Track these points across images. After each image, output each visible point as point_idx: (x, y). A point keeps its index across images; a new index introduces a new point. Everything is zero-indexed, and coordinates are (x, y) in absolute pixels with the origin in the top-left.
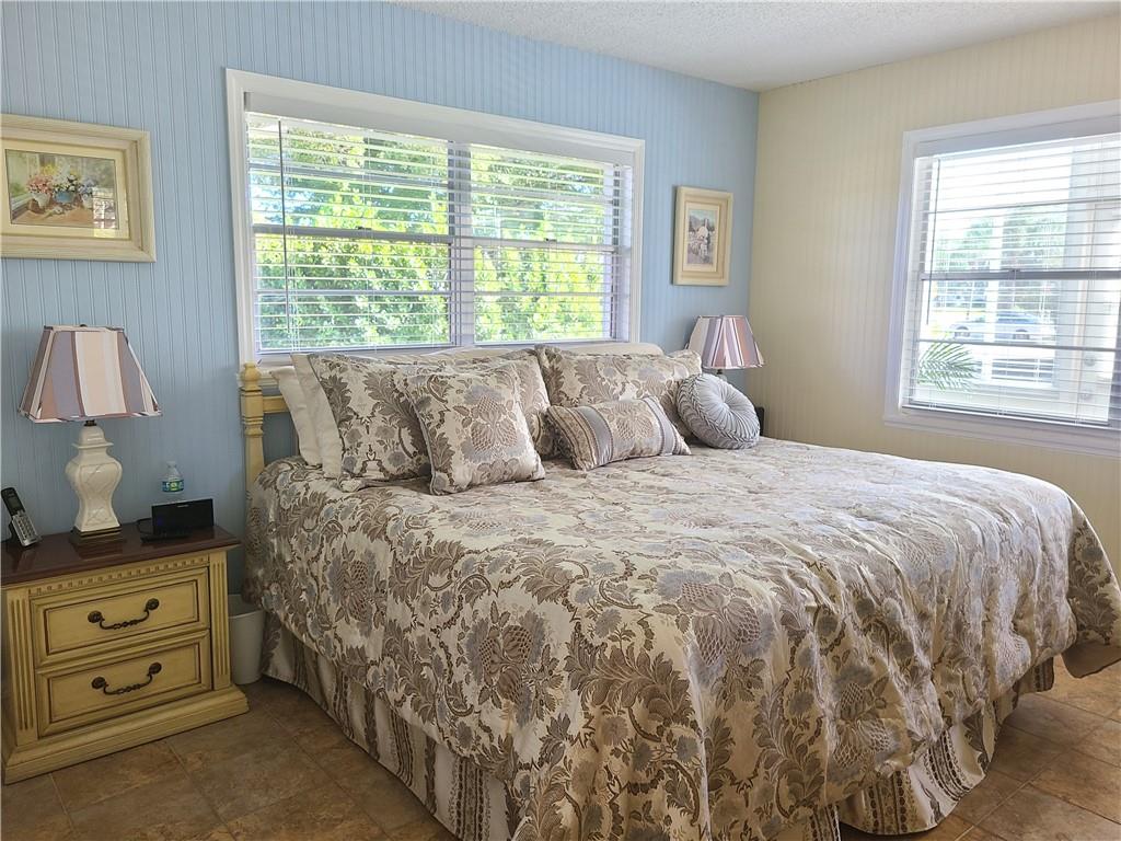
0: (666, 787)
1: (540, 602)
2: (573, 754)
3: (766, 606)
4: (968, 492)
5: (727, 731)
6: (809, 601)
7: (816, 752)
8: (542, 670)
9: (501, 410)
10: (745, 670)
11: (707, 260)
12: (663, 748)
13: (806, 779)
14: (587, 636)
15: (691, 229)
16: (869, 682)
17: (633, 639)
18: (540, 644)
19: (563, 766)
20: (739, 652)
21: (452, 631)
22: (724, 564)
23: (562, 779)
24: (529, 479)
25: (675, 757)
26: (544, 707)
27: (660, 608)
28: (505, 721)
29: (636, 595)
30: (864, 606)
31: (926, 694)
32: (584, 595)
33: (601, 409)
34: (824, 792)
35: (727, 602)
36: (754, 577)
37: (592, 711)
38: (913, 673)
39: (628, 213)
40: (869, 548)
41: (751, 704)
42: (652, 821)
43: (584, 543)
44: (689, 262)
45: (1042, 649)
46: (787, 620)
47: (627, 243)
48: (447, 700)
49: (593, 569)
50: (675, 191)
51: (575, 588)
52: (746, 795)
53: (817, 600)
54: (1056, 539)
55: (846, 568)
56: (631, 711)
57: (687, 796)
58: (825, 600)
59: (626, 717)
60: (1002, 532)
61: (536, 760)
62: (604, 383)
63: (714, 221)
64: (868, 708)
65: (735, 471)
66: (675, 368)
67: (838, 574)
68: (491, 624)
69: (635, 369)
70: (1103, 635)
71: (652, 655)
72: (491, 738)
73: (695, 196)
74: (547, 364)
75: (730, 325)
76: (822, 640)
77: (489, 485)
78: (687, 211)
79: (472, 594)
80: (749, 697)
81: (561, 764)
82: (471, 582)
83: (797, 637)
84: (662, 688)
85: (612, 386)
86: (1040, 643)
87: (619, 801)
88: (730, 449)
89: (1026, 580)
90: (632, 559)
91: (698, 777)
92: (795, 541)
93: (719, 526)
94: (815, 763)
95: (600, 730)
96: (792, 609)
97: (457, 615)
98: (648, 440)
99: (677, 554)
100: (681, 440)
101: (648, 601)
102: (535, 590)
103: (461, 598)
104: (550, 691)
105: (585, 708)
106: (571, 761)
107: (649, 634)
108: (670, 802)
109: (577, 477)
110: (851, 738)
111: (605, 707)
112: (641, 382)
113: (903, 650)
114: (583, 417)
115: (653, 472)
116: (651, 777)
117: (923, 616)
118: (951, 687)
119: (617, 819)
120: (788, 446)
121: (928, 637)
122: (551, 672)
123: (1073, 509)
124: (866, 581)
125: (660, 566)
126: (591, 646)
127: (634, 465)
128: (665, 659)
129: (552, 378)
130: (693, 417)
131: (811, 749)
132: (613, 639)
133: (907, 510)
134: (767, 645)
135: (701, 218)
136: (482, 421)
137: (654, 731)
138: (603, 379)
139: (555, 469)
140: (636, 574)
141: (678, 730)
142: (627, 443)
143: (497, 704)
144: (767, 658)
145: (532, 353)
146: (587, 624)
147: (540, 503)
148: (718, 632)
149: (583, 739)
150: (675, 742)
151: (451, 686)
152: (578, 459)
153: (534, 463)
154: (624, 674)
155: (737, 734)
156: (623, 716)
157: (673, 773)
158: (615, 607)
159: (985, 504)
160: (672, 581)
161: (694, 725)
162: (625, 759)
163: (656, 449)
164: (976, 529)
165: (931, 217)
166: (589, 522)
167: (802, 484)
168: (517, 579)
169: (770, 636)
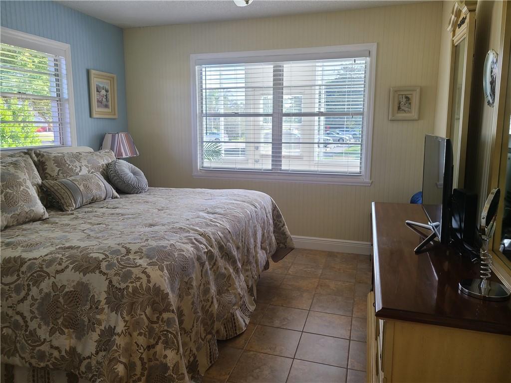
0: (163, 343)
1: (84, 275)
2: (120, 341)
3: (190, 254)
4: (241, 199)
5: (182, 311)
6: (204, 249)
7: (212, 311)
8: (91, 308)
9: (20, 184)
10: (187, 283)
11: (106, 106)
12: (160, 326)
13: (209, 323)
14: (117, 285)
15: (98, 91)
16: (225, 278)
17: (141, 281)
18: (87, 296)
19: (116, 348)
20: (184, 276)
21: (25, 304)
22: (168, 240)
23: (116, 355)
24: (40, 219)
25: (166, 328)
26: (96, 325)
27: (149, 264)
28: (68, 341)
29: (136, 261)
30: (221, 248)
31: (241, 278)
32: (110, 266)
33: (73, 180)
34: (215, 327)
35: (176, 256)
36: (183, 243)
37: (127, 318)
38: (237, 271)
39: (65, 81)
40: (219, 225)
41: (190, 297)
42: (157, 360)
43: (98, 243)
44: (98, 107)
45: (269, 253)
46: (199, 258)
47: (66, 96)
48: (26, 341)
49: (109, 254)
50: (88, 72)
51: (104, 265)
52: (190, 336)
53: (207, 249)
54: (269, 213)
55: (213, 234)
56: (145, 313)
57: (173, 343)
58: (210, 248)
59: (144, 316)
60: (256, 212)
61: (94, 352)
62: (70, 167)
63: (108, 87)
64: (225, 288)
65: (147, 202)
66: (104, 158)
67: (212, 237)
68: (53, 294)
69: (85, 159)
70: (284, 244)
71: (151, 285)
72: (60, 351)
73: (99, 75)
74: (36, 159)
75: (122, 137)
76: (210, 264)
77: (17, 225)
78: (95, 82)
79: (37, 282)
80: (189, 294)
81: (115, 348)
82: (35, 275)
83: (202, 265)
84: (157, 299)
85: (74, 168)
86: (268, 252)
87: (144, 356)
88: (137, 193)
89: (263, 229)
90: (128, 246)
91: (177, 333)
92: (192, 226)
93: (157, 225)
94: (212, 315)
95: (131, 327)
96: (200, 254)
97: (27, 294)
98: (99, 193)
99: (147, 240)
100: (114, 191)
101: (143, 262)
102: (81, 270)
103: (29, 285)
104: (98, 317)
105: (123, 318)
106: (120, 345)
107: (148, 276)
108: (165, 348)
109: (68, 215)
110: (221, 302)
111: (132, 315)
112: (89, 165)
113: (234, 263)
114: (65, 185)
115: (107, 208)
116: (156, 340)
117: (238, 248)
118: (248, 273)
119: (143, 364)
120: (162, 190)
121: (240, 256)
122: (97, 308)
123: (272, 201)
124: (221, 238)
125: (142, 246)
126: (120, 288)
127: (95, 206)
128: (157, 286)
129: (41, 166)
130: (118, 180)
131: (210, 310)
132: (132, 283)
133: (225, 208)
134: (193, 271)
135: (102, 86)
136: (10, 191)
137: (155, 319)
138: (69, 165)
139: (52, 213)
140: (132, 252)
141: (166, 316)
142: (89, 195)
143: (63, 333)
144: (194, 276)
145: (25, 153)
146: (115, 280)
147: (57, 230)
148: (176, 269)
149: (124, 332)
150: (165, 322)
151: (27, 333)
152: (65, 206)
153: (42, 211)
154: (140, 297)
155: (186, 312)
156: (142, 316)
157: (166, 336)
158: (128, 268)
159: (248, 203)
160: (151, 252)
161: (173, 311)
162: (145, 336)
163: (103, 197)
164: (248, 212)
165: (204, 91)
166: (92, 234)
167: (179, 204)
168: (67, 267)
169: (194, 267)
